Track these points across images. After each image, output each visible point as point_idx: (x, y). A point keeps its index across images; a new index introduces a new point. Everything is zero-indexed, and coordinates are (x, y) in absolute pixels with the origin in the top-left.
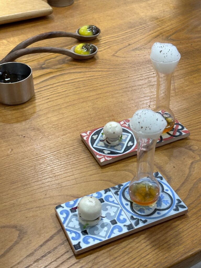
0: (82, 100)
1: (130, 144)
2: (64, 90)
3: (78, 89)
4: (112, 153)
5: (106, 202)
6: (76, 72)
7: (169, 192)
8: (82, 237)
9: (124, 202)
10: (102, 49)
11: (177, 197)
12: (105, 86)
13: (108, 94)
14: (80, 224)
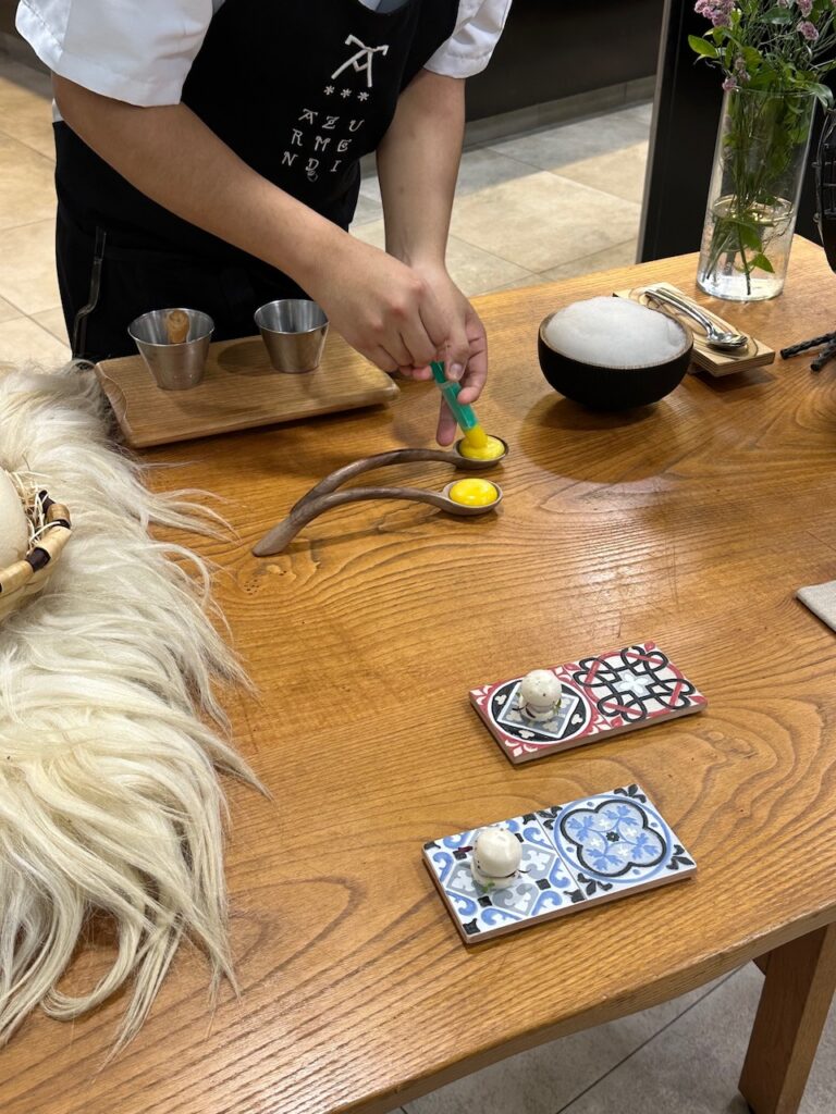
0: (469, 613)
1: (577, 719)
2: (429, 587)
3: (461, 586)
4: (538, 737)
5: (526, 842)
6: (455, 545)
7: (659, 829)
8: (480, 909)
9: (565, 844)
10: (513, 491)
11: (675, 841)
12: (519, 582)
13: (526, 601)
14: (475, 883)
